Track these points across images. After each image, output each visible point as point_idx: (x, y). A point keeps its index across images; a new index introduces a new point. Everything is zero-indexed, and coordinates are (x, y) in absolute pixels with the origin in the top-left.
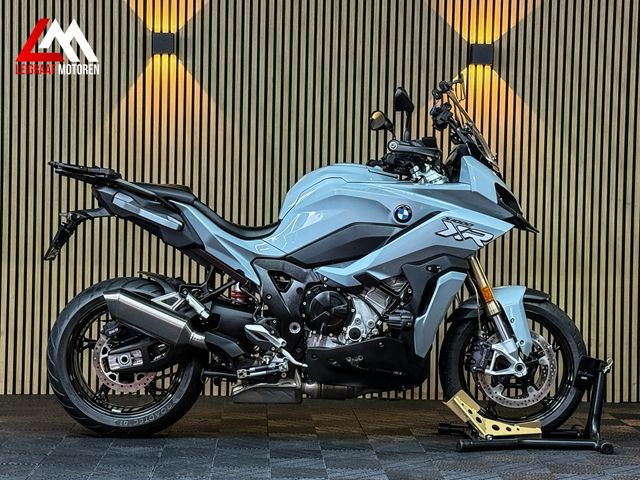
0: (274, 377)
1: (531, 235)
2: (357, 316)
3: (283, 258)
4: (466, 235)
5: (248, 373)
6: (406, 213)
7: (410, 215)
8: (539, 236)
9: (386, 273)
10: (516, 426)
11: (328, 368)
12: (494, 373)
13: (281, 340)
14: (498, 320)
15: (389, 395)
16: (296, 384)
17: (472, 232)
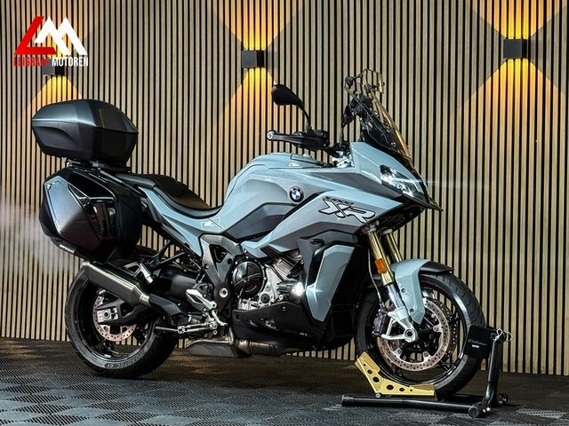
0: (207, 333)
1: (437, 212)
2: (268, 283)
4: (347, 212)
5: (186, 329)
6: (298, 194)
7: (302, 195)
8: (444, 213)
9: (287, 247)
11: (254, 327)
12: (389, 338)
14: (391, 290)
15: (310, 354)
16: (229, 340)
17: (353, 210)
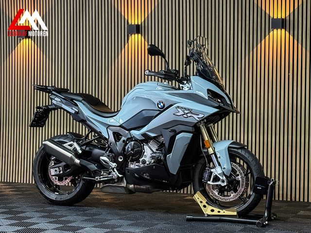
0: (111, 180)
3: (121, 126)
4: (189, 115)
5: (100, 178)
9: (154, 133)
10: (224, 211)
12: (212, 183)
14: (213, 157)
17: (192, 113)
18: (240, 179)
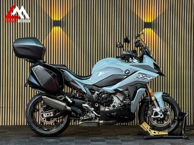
0: (91, 119)
1: (164, 77)
2: (114, 101)
3: (93, 85)
4: (145, 78)
5: (83, 118)
6: (128, 71)
7: (129, 72)
8: (166, 77)
9: (122, 89)
10: (161, 132)
11: (107, 116)
12: (154, 117)
13: (93, 109)
14: (155, 102)
15: (123, 124)
16: (97, 121)
17: (147, 77)
18: (169, 114)
